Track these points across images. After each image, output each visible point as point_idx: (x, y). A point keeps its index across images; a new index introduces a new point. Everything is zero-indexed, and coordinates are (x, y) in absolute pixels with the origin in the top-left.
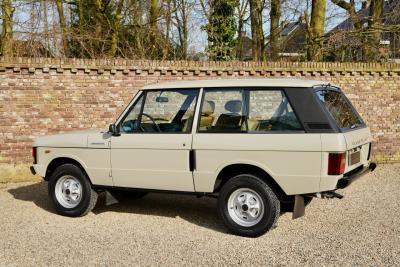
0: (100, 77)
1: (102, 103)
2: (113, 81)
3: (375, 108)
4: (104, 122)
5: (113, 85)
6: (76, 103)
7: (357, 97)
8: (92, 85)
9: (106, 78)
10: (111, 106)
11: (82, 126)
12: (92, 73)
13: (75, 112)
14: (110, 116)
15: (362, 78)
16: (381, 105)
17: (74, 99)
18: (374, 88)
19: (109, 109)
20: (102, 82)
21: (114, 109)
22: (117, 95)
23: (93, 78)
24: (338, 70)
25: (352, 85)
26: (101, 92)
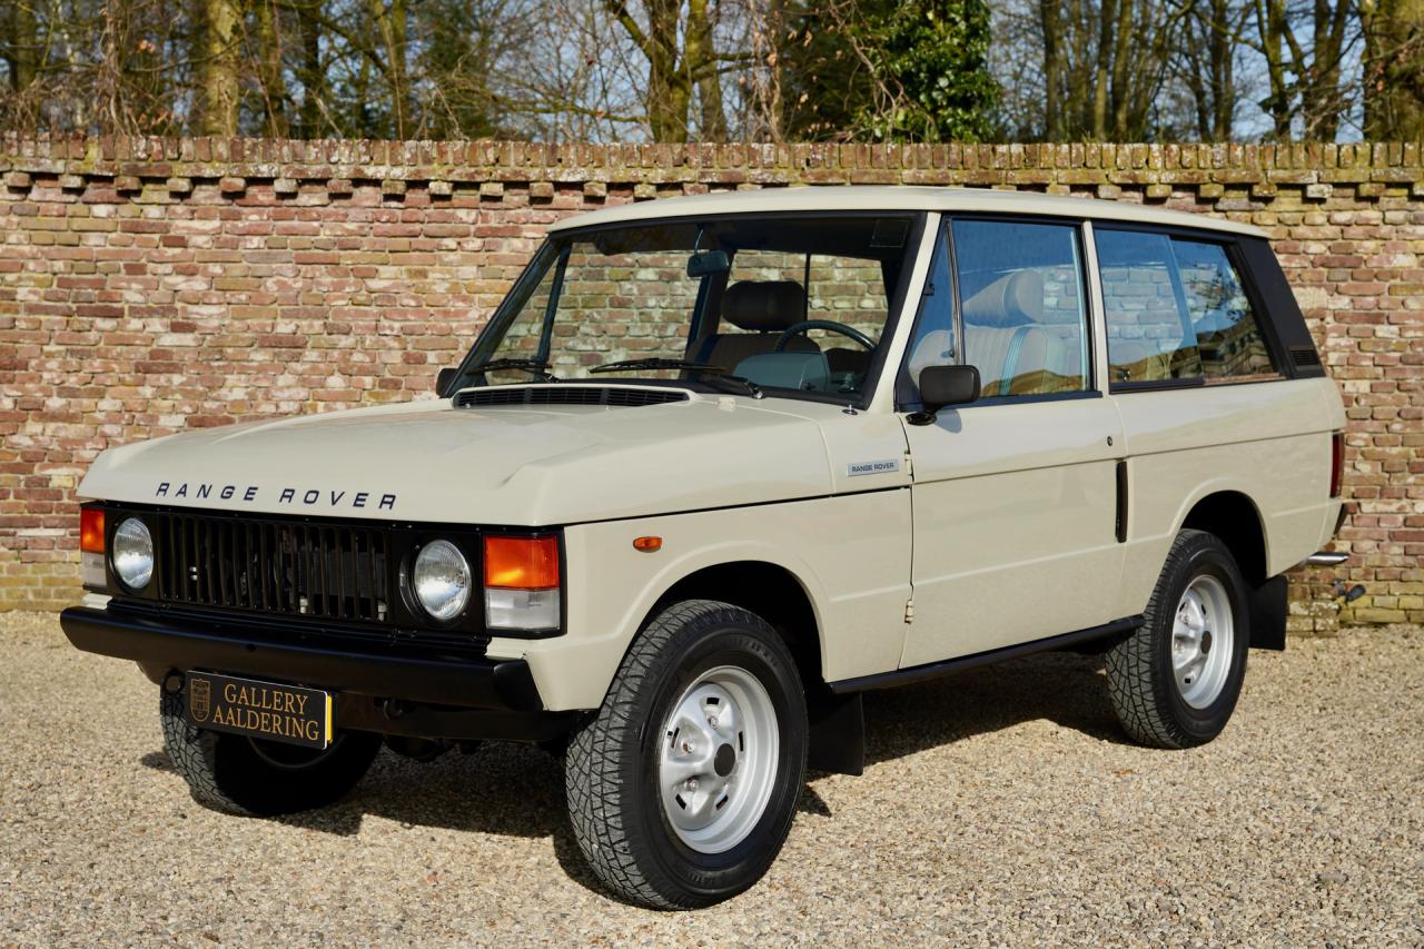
0: (128, 210)
1: (136, 312)
2: (181, 226)
4: (147, 391)
5: (180, 242)
6: (32, 309)
7: (1343, 303)
8: (93, 240)
9: (154, 212)
10: (176, 328)
11: (55, 403)
12: (92, 191)
13: (26, 345)
14: (174, 368)
15: (1372, 214)
17: (22, 293)
19: (170, 340)
20: (135, 228)
21: (188, 339)
22: (199, 284)
23: (101, 210)
24: (1233, 176)
25: (1315, 248)
26: (135, 269)
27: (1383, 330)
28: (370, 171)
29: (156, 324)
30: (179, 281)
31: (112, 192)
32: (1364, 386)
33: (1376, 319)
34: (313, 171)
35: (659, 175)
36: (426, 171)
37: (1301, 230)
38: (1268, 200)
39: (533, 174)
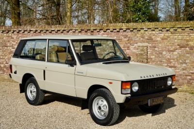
0: (8, 35)
1: (9, 46)
2: (13, 36)
3: (164, 53)
5: (13, 38)
7: (150, 45)
9: (10, 35)
12: (4, 32)
15: (154, 32)
16: (170, 51)
18: (163, 39)
20: (8, 37)
23: (5, 35)
24: (134, 28)
25: (146, 37)
26: (9, 41)
27: (156, 49)
28: (31, 29)
29: (11, 48)
30: (13, 43)
31: (6, 32)
32: (154, 57)
33: (155, 47)
34: (25, 29)
35: (63, 29)
36: (38, 29)
37: (145, 35)
38: (140, 31)
39: (49, 29)
